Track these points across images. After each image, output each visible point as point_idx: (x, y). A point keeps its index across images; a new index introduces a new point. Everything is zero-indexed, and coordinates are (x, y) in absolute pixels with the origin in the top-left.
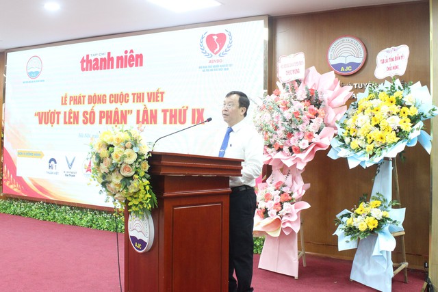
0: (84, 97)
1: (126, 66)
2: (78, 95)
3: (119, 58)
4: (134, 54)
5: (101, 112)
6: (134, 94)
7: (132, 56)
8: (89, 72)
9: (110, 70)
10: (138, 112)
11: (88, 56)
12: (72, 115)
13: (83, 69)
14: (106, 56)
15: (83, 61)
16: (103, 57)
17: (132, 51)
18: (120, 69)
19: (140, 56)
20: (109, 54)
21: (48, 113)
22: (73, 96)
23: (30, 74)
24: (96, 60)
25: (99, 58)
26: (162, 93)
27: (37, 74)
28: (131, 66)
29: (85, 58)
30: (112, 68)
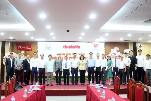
0: (65, 54)
1: (76, 48)
2: (63, 53)
3: (74, 46)
4: (78, 46)
5: (70, 57)
6: (78, 54)
7: (77, 46)
8: (66, 49)
9: (72, 49)
10: (79, 57)
11: (65, 45)
12: (61, 58)
13: (64, 48)
14: (71, 46)
15: (64, 46)
16: (70, 46)
17: (77, 45)
18: (74, 49)
19: (80, 47)
20: (71, 45)
21: (53, 57)
22: (61, 53)
23: (47, 48)
24: (68, 46)
25: (69, 46)
26: (85, 54)
27: (49, 48)
28: (77, 48)
29: (65, 46)
30: (72, 48)
